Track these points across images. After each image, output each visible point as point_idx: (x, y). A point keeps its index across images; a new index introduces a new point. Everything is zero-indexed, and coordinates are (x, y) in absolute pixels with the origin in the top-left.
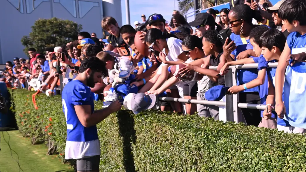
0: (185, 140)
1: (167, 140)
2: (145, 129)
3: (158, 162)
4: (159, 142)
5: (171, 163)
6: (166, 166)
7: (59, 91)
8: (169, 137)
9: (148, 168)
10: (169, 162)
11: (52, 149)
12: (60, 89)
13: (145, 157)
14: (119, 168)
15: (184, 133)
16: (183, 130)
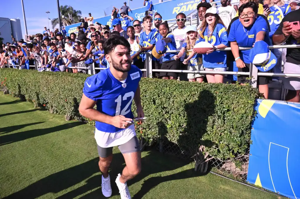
0: (77, 81)
1: (69, 82)
2: (59, 79)
3: (66, 90)
4: (66, 83)
5: (72, 90)
6: (69, 91)
7: (7, 66)
8: (70, 81)
9: (61, 93)
10: (71, 90)
11: (6, 92)
12: (7, 65)
13: (60, 89)
14: (46, 95)
15: (77, 79)
16: (76, 78)
